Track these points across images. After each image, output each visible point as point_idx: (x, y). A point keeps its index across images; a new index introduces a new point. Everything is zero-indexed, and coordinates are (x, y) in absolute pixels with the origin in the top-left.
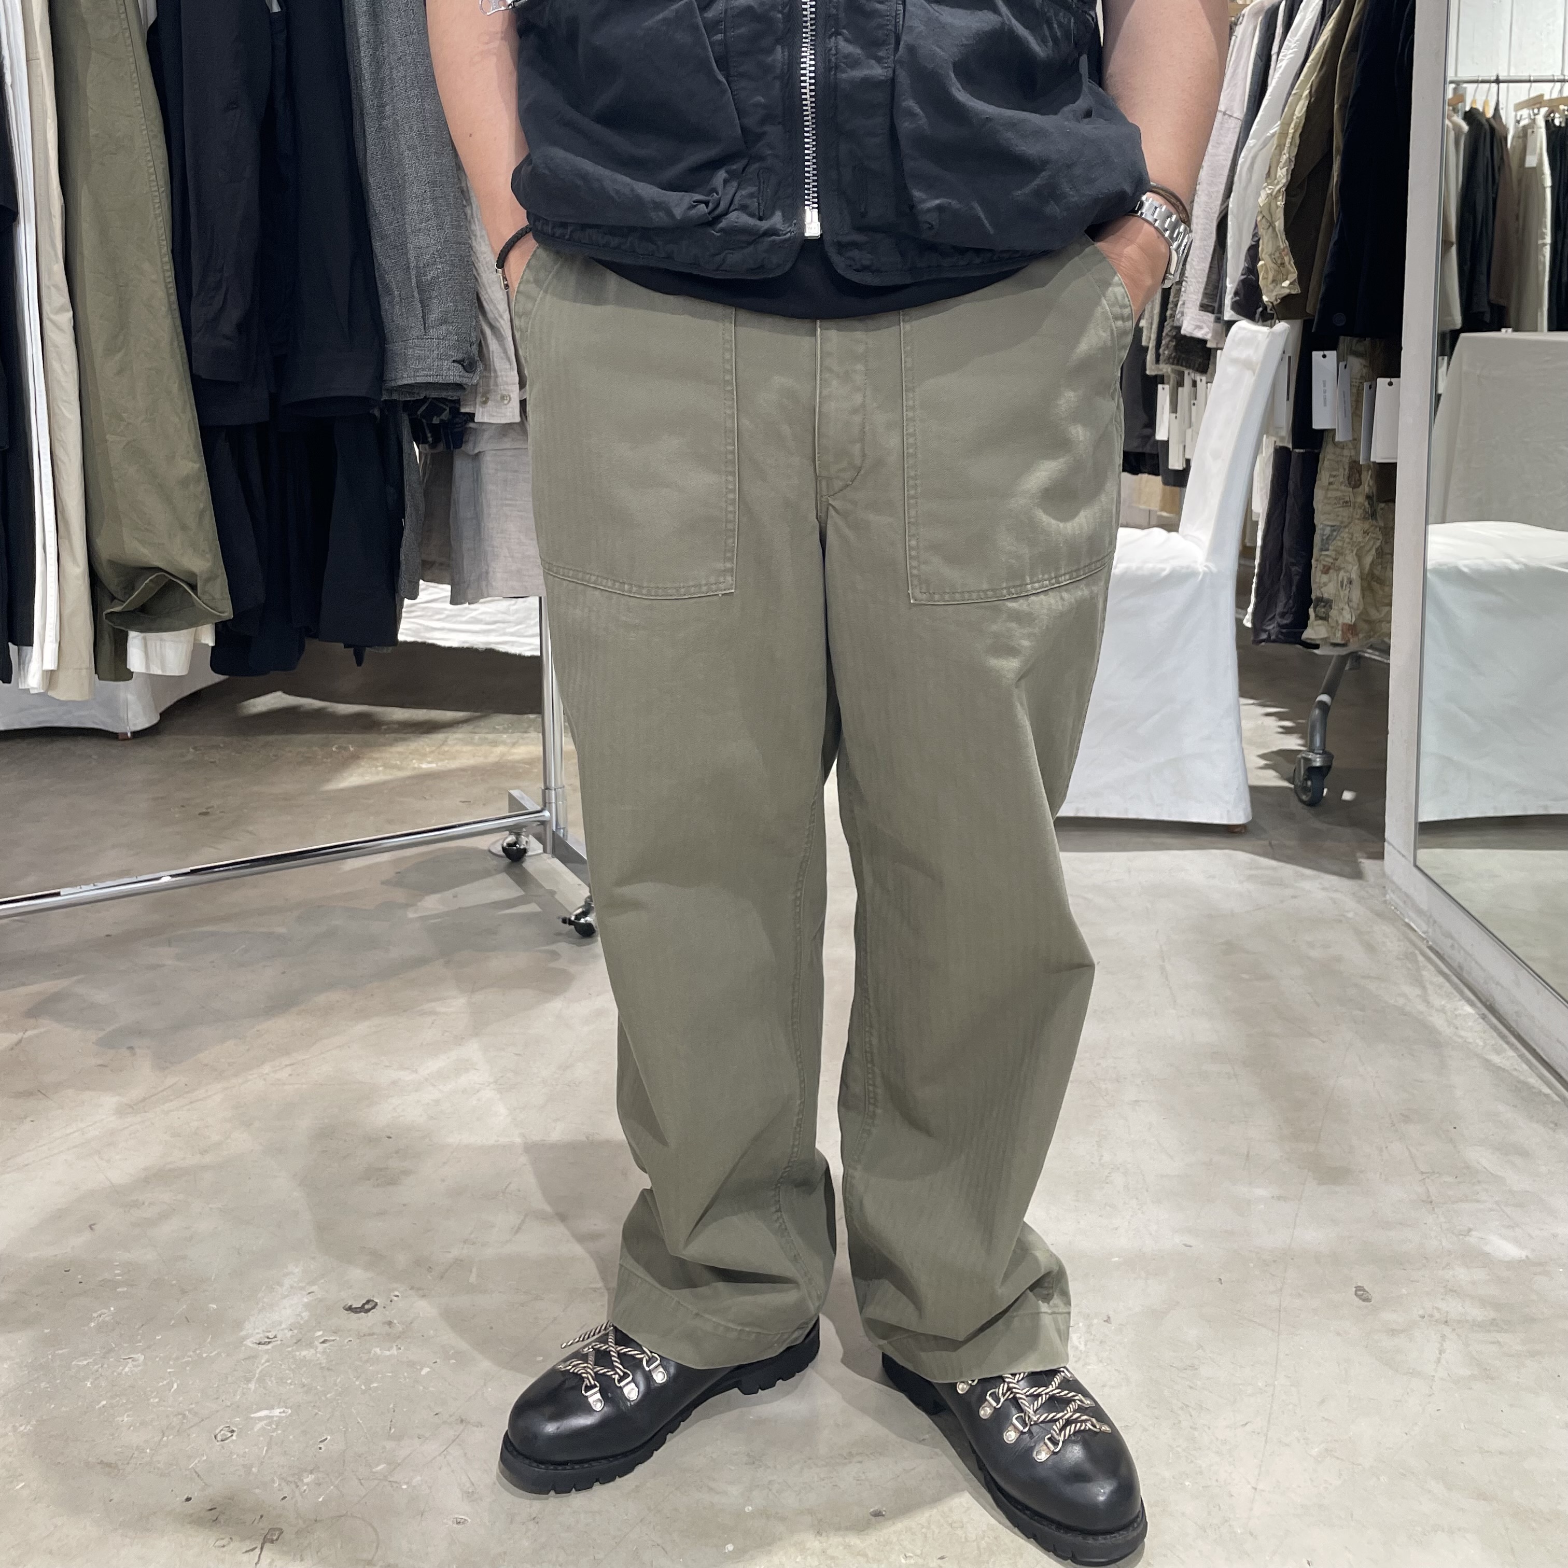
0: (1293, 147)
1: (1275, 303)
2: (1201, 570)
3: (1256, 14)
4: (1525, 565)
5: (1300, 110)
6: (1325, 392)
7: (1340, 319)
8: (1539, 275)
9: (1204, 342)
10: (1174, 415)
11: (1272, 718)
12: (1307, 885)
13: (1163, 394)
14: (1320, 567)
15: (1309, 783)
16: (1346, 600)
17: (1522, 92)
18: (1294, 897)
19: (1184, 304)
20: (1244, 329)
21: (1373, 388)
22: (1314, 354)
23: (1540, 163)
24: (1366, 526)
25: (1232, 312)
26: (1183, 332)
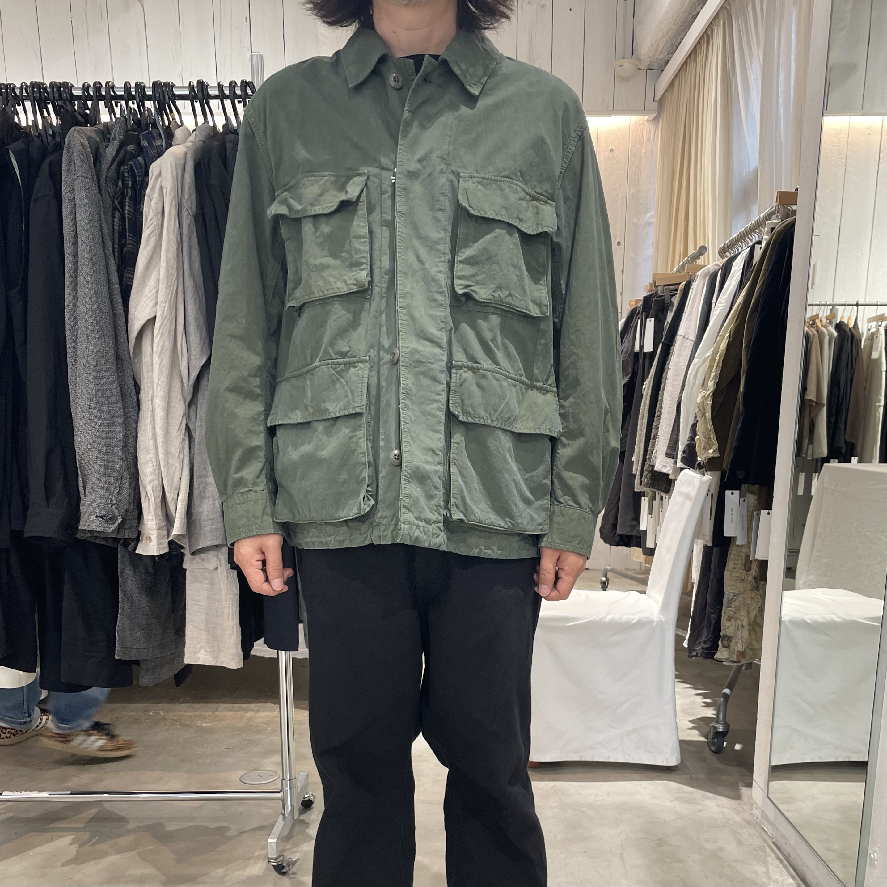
0: (718, 368)
1: (705, 462)
2: (655, 620)
3: (705, 276)
4: (844, 619)
5: (723, 346)
6: (732, 514)
7: (741, 474)
8: (876, 424)
9: (668, 475)
10: (650, 516)
11: (701, 697)
12: (708, 803)
13: (645, 502)
14: (726, 617)
15: (716, 740)
16: (740, 637)
17: (872, 312)
18: (701, 811)
19: (656, 452)
20: (687, 474)
21: (759, 514)
22: (727, 491)
23: (880, 357)
24: (753, 594)
25: (681, 463)
26: (655, 469)
